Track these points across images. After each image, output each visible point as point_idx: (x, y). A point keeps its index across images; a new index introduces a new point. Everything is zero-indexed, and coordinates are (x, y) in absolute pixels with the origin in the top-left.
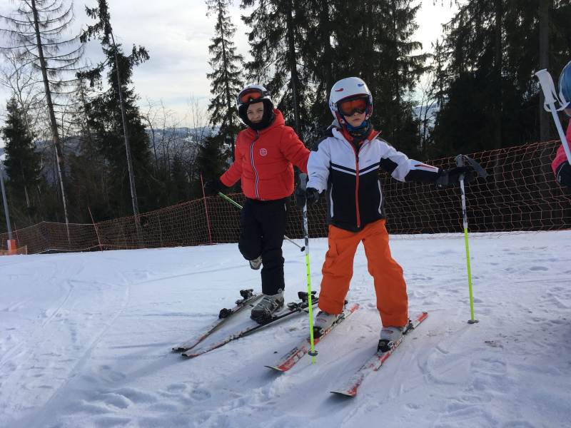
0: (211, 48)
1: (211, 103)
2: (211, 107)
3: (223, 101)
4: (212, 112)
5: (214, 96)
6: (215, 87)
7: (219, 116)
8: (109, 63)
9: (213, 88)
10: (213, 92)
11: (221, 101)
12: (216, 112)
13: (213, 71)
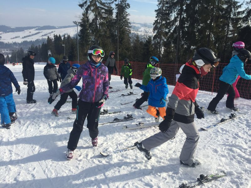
2: (154, 24)
3: (160, 21)
4: (154, 26)
5: (156, 19)
7: (157, 27)
8: (116, 8)
9: (156, 16)
10: (156, 17)
11: (159, 21)
12: (156, 25)
13: (158, 9)
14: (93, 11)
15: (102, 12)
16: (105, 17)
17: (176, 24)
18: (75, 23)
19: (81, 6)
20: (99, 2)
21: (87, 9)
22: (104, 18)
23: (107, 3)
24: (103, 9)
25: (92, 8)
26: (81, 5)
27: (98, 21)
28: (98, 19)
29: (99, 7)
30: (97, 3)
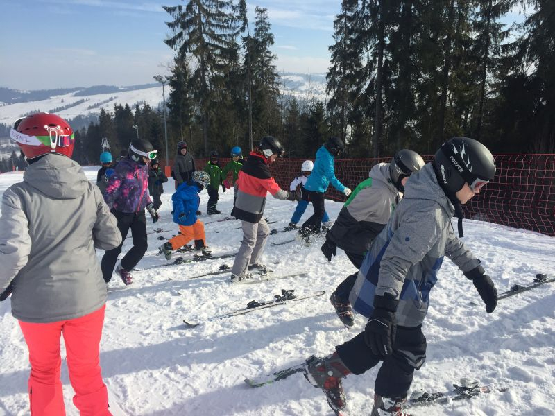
0: (336, 22)
1: (329, 71)
2: (328, 75)
3: (340, 69)
4: (329, 80)
5: (332, 66)
6: (335, 57)
7: (335, 83)
8: (244, 46)
9: (332, 58)
10: (332, 61)
11: (337, 69)
12: (332, 78)
13: (335, 44)
14: (195, 53)
15: (215, 55)
16: (222, 65)
17: (373, 76)
18: (157, 80)
19: (171, 43)
20: (207, 34)
21: (183, 50)
22: (221, 67)
23: (225, 35)
24: (217, 47)
25: (194, 47)
26: (171, 40)
27: (207, 74)
28: (208, 69)
29: (208, 44)
30: (204, 35)
